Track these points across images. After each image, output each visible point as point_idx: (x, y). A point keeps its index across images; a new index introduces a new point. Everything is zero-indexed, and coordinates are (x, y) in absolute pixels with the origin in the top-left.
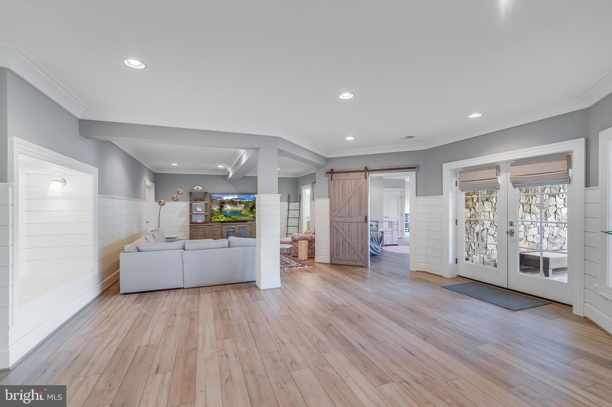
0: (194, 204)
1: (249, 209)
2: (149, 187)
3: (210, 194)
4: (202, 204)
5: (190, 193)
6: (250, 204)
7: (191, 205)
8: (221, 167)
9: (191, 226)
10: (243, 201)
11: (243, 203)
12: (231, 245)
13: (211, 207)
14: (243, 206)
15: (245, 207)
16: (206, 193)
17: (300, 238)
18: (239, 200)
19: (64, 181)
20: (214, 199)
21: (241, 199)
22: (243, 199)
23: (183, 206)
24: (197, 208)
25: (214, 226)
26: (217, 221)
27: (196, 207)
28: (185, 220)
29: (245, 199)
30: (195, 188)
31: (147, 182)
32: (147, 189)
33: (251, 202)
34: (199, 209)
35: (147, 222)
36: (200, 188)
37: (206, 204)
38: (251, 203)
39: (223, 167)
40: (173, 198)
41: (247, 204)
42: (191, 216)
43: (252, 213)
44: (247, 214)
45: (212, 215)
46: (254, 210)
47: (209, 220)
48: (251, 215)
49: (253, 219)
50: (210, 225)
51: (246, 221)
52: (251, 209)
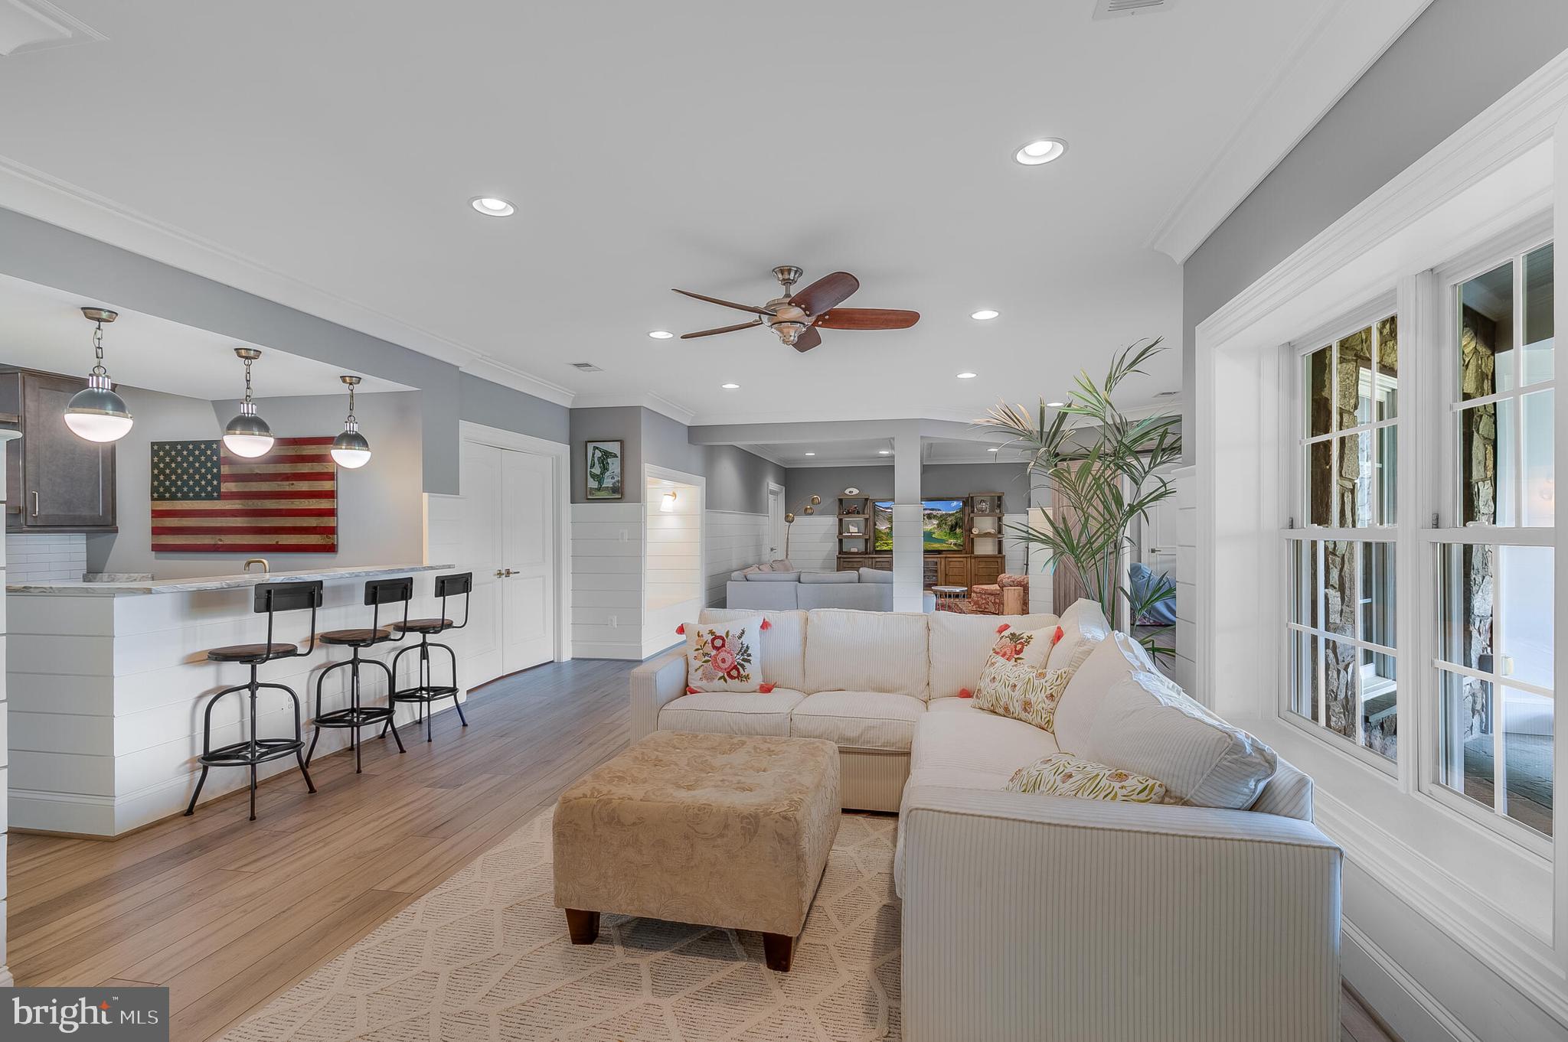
0: (846, 519)
1: (947, 529)
2: (773, 492)
3: (874, 501)
4: (860, 519)
5: (841, 501)
6: (949, 519)
7: (841, 521)
8: (884, 452)
9: (840, 558)
10: (934, 513)
11: (935, 517)
12: (862, 579)
13: (875, 525)
14: (935, 522)
15: (939, 526)
16: (867, 500)
17: (1012, 583)
18: (929, 512)
19: (674, 495)
20: (882, 511)
21: (933, 510)
22: (936, 510)
23: (829, 523)
24: (850, 526)
25: (878, 560)
26: (885, 551)
27: (849, 523)
28: (831, 547)
29: (939, 510)
30: (847, 492)
31: (771, 484)
32: (770, 496)
33: (953, 515)
34: (853, 529)
35: (772, 550)
36: (855, 491)
37: (866, 520)
38: (953, 518)
39: (887, 452)
40: (806, 509)
41: (942, 520)
42: (841, 541)
43: (955, 536)
44: (944, 538)
45: (876, 539)
46: (958, 531)
47: (872, 549)
48: (952, 541)
49: (955, 548)
50: (872, 558)
51: (939, 552)
52: (953, 528)
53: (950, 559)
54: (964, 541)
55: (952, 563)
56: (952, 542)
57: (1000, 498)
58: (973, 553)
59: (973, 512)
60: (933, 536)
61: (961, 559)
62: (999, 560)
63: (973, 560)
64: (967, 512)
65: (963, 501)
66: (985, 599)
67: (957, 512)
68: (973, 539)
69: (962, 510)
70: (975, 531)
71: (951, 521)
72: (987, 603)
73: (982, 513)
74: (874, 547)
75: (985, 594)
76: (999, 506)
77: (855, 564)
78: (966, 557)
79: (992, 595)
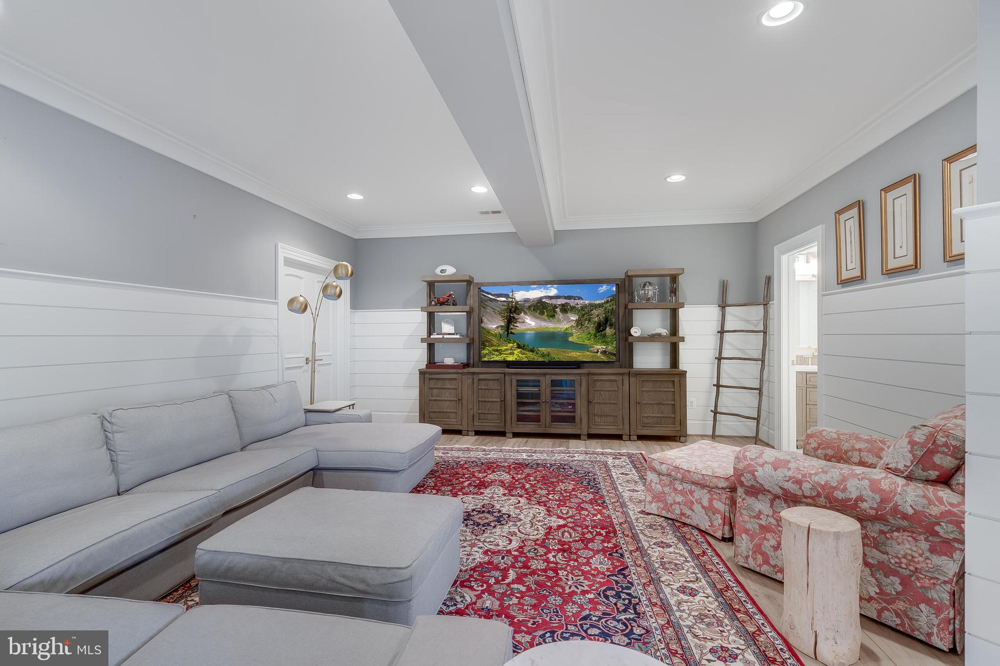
0: (438, 313)
1: (591, 327)
3: (480, 286)
4: (459, 312)
5: (431, 285)
6: (595, 312)
7: (430, 316)
9: (424, 373)
10: (572, 302)
11: (573, 309)
13: (481, 321)
14: (574, 317)
15: (579, 323)
16: (468, 282)
18: (563, 301)
20: (491, 300)
21: (569, 298)
22: (574, 298)
23: (415, 320)
24: (444, 324)
25: (481, 377)
26: (493, 362)
27: (442, 319)
28: (415, 357)
29: (580, 298)
30: (439, 270)
33: (600, 306)
34: (448, 328)
36: (450, 270)
37: (467, 312)
38: (600, 311)
41: (585, 313)
42: (431, 347)
43: (604, 339)
44: (587, 342)
45: (483, 344)
46: (609, 331)
47: (477, 358)
48: (600, 347)
49: (604, 358)
50: (473, 373)
51: (577, 364)
52: (600, 327)
53: (596, 378)
54: (618, 348)
55: (598, 384)
56: (598, 349)
57: (674, 278)
58: (631, 365)
59: (632, 300)
60: (570, 339)
61: (613, 378)
62: (676, 380)
63: (632, 379)
64: (622, 301)
65: (617, 285)
66: (683, 493)
67: (607, 302)
68: (631, 345)
69: (615, 298)
70: (635, 332)
71: (598, 315)
72: (690, 505)
73: (648, 304)
74: (480, 357)
75: (683, 480)
76: (674, 291)
77: (447, 382)
78: (622, 374)
79: (703, 486)
